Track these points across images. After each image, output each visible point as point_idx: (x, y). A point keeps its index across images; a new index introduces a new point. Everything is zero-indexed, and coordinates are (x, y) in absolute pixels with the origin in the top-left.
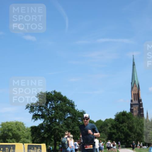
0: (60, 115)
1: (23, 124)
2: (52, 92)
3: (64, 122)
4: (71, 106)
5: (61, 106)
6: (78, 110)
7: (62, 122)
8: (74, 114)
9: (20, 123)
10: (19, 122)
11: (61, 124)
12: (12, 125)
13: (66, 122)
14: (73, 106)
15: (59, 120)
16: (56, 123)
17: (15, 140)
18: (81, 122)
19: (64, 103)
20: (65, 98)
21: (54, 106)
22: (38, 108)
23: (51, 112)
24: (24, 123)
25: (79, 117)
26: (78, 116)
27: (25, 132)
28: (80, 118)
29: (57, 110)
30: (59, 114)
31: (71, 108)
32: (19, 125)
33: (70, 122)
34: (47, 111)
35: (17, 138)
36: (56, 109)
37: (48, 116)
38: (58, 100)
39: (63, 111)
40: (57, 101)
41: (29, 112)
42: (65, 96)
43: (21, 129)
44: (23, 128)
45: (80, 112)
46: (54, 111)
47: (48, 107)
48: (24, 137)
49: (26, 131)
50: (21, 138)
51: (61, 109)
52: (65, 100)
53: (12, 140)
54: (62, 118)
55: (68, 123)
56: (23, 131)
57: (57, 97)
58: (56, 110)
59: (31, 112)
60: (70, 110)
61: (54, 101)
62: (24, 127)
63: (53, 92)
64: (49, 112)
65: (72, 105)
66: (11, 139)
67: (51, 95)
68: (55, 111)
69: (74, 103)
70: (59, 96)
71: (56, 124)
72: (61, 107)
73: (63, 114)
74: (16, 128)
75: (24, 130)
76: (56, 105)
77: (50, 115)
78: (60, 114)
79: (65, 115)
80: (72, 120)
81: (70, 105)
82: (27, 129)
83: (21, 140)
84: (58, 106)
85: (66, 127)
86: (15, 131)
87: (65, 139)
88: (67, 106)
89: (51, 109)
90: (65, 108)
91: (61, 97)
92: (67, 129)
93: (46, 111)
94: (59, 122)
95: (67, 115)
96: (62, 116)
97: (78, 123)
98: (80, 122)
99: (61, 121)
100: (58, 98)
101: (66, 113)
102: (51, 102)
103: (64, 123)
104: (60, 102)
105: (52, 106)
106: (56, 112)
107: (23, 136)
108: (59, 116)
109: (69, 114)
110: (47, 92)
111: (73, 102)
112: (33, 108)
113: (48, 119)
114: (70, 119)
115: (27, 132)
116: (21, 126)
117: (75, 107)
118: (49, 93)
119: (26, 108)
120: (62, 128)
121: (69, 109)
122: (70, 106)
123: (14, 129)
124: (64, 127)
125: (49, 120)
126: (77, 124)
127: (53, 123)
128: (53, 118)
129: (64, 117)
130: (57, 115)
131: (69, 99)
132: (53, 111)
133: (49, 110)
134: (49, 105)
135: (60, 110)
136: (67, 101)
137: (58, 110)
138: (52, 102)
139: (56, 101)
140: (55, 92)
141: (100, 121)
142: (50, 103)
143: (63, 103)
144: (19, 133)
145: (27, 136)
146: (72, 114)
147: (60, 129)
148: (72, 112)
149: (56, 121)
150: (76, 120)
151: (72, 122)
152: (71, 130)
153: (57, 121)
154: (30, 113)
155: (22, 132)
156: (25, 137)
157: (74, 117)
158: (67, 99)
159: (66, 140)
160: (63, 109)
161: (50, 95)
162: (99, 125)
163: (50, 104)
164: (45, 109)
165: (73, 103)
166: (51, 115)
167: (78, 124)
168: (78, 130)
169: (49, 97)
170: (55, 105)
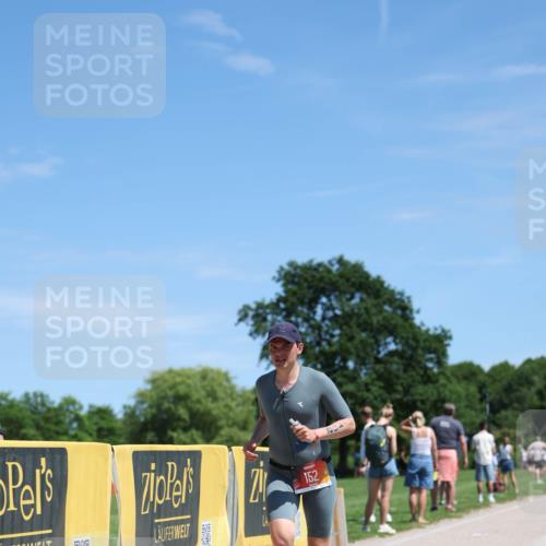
0: (359, 346)
1: (226, 376)
2: (330, 262)
3: (373, 368)
4: (399, 312)
5: (363, 311)
6: (424, 328)
7: (367, 369)
8: (411, 342)
9: (218, 372)
10: (212, 370)
11: (363, 375)
12: (189, 381)
13: (382, 370)
14: (408, 312)
15: (356, 363)
16: (346, 372)
17: (200, 433)
18: (435, 370)
19: (375, 302)
20: (378, 286)
21: (338, 312)
22: (280, 318)
23: (327, 332)
24: (231, 375)
25: (430, 352)
26: (423, 349)
27: (233, 404)
28: (432, 356)
29: (350, 327)
30: (356, 341)
31: (400, 321)
32: (213, 379)
33: (398, 370)
34: (313, 332)
35: (207, 428)
36: (347, 324)
37: (317, 349)
38: (353, 290)
39: (372, 331)
40: (348, 296)
41: (251, 334)
42: (379, 277)
43: (220, 394)
44: (229, 391)
45: (431, 332)
46: (337, 332)
47: (318, 317)
48: (230, 422)
49: (240, 400)
50: (220, 428)
51: (366, 323)
52: (378, 291)
53: (189, 434)
54: (367, 354)
55: (390, 372)
56: (229, 401)
57: (348, 280)
58: (345, 327)
59: (256, 332)
60: (396, 326)
61: (337, 293)
62: (232, 388)
63: (334, 262)
64: (320, 335)
65: (404, 309)
66: (186, 430)
67: (329, 271)
68: (341, 328)
69: (409, 301)
70: (357, 275)
71: (345, 376)
72: (365, 316)
73: (372, 341)
74: (203, 393)
75: (233, 399)
76: (347, 309)
77: (324, 343)
78: (362, 341)
79: (379, 346)
80: (404, 361)
81: (395, 309)
82: (241, 396)
83: (222, 436)
84: (353, 310)
85: (380, 387)
86: (199, 401)
87: (378, 431)
88: (386, 311)
89: (327, 322)
90: (378, 322)
91: (363, 280)
92: (386, 395)
93: (310, 330)
94: (355, 370)
95: (386, 344)
96: (369, 350)
97: (425, 372)
98: (431, 369)
99: (364, 364)
100: (353, 285)
101: (381, 337)
102: (328, 297)
103: (376, 372)
104: (362, 300)
105: (330, 314)
106: (346, 335)
107: (228, 418)
108: (356, 348)
109: (394, 341)
110: (315, 262)
111: (408, 298)
112: (265, 319)
113: (317, 359)
114: (396, 359)
115: (243, 404)
116: (220, 385)
117: (415, 315)
118: (320, 265)
119: (240, 320)
120: (368, 390)
121: (393, 322)
122: (394, 312)
123: (195, 396)
124: (374, 389)
125: (321, 363)
126: (422, 376)
127: (335, 372)
128: (334, 355)
129: (373, 350)
130: (349, 345)
131: (392, 288)
132: (334, 329)
133: (319, 328)
134: (319, 310)
135: (359, 326)
136: (386, 297)
137: (355, 328)
138: (332, 297)
139: (345, 293)
140: (341, 261)
141: (505, 366)
142: (324, 300)
143: (370, 302)
144: (215, 409)
145: (240, 418)
146: (404, 341)
147: (360, 394)
148: (404, 335)
149: (345, 368)
150: (419, 362)
151: (405, 371)
152: (398, 396)
153: (351, 364)
154: (254, 338)
155: (227, 406)
156: (234, 424)
157: (410, 352)
158: (387, 289)
159: (380, 433)
160: (371, 324)
161: (324, 274)
162: (500, 381)
163: (323, 304)
164: (306, 325)
165: (406, 301)
166: (330, 344)
167: (425, 378)
168: (424, 398)
169: (321, 279)
170: (342, 310)
